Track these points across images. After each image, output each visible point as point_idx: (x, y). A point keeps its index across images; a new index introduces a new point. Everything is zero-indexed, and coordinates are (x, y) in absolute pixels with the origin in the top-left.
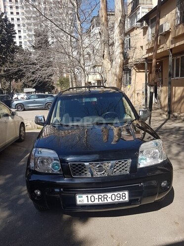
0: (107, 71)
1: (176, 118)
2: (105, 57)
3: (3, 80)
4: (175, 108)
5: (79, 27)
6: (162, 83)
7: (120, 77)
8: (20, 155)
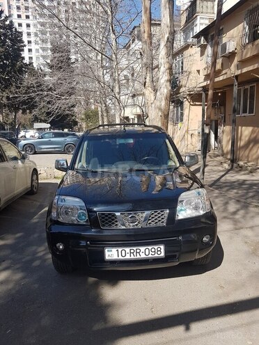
0: (149, 104)
1: (241, 168)
2: (146, 85)
3: (5, 111)
4: (241, 155)
5: (114, 43)
6: (225, 121)
7: (166, 113)
8: (32, 210)
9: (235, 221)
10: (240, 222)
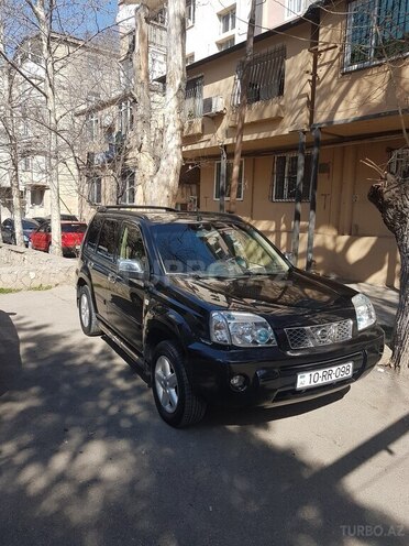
0: (146, 177)
2: (143, 148)
6: (198, 206)
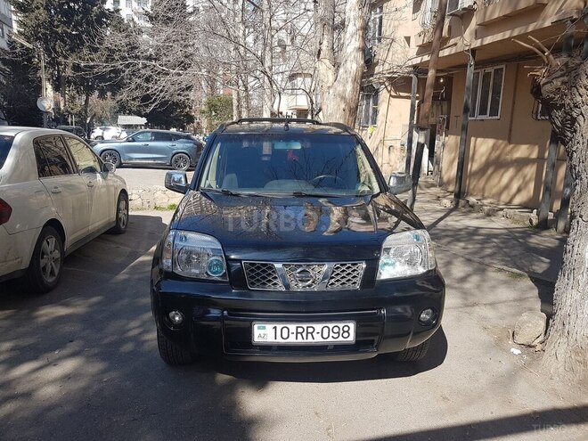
0: (325, 88)
1: (472, 208)
2: (322, 55)
3: (70, 91)
4: (471, 187)
6: (447, 128)
7: (353, 105)
8: (119, 260)
9: (465, 293)
10: (472, 294)
